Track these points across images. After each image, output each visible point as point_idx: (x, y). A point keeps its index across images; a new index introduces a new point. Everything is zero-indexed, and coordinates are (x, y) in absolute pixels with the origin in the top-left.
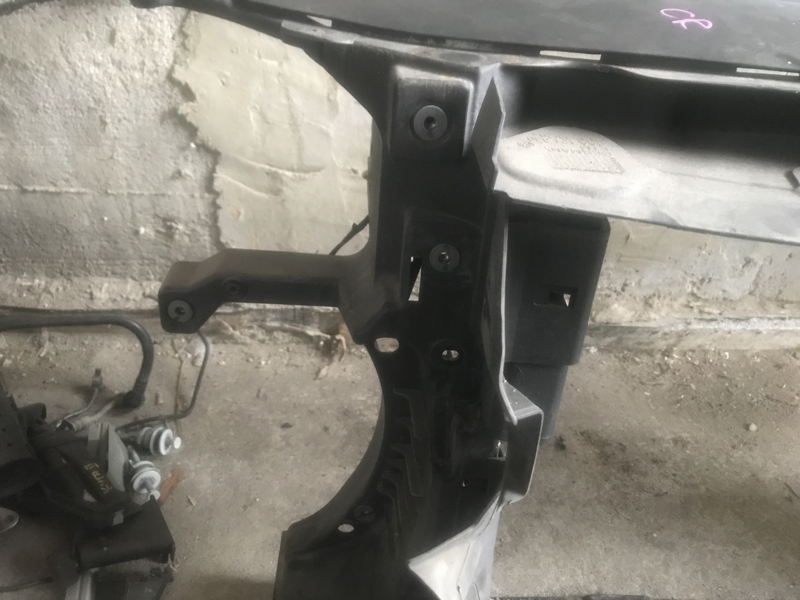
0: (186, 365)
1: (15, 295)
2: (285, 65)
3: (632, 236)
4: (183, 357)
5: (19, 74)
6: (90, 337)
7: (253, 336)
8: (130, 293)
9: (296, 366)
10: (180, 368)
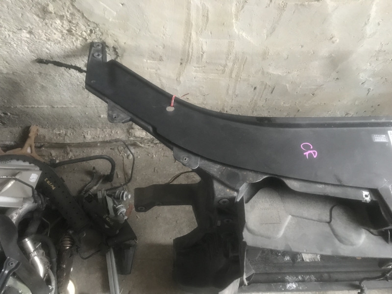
0: (125, 159)
1: (55, 138)
2: (158, 71)
3: (301, 110)
4: (123, 155)
5: (48, 77)
6: (85, 149)
7: (149, 146)
8: (99, 134)
9: (167, 156)
10: (123, 160)
